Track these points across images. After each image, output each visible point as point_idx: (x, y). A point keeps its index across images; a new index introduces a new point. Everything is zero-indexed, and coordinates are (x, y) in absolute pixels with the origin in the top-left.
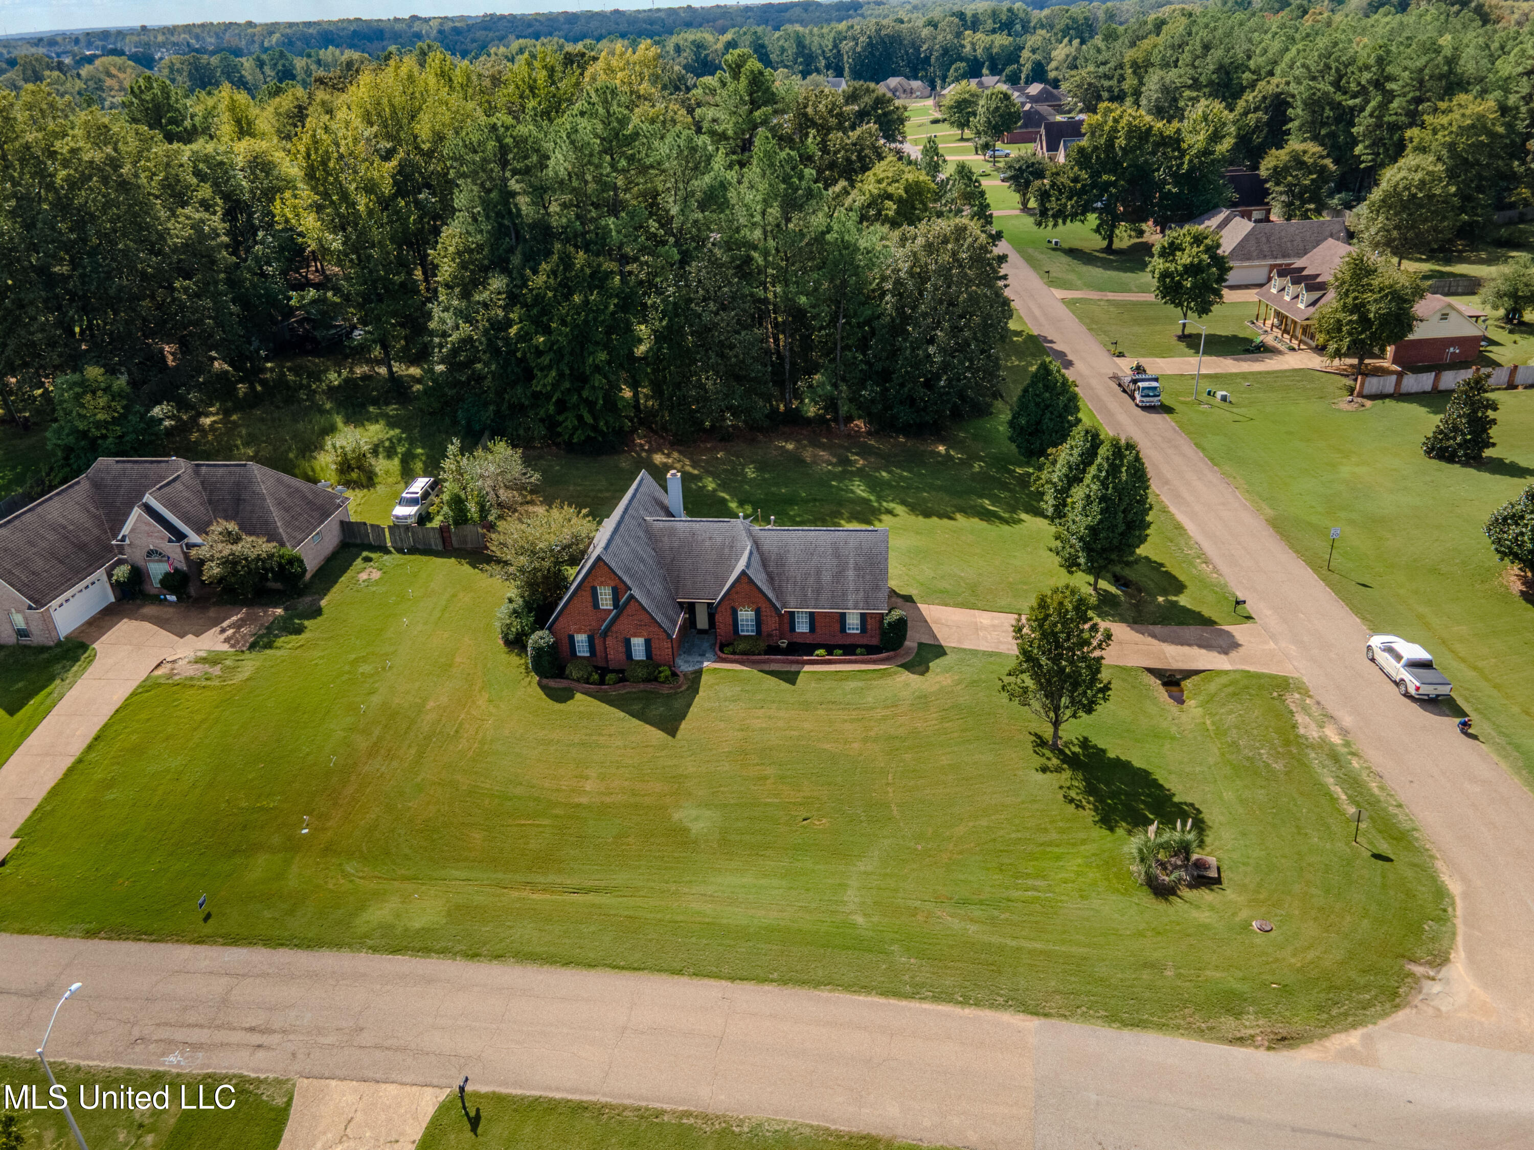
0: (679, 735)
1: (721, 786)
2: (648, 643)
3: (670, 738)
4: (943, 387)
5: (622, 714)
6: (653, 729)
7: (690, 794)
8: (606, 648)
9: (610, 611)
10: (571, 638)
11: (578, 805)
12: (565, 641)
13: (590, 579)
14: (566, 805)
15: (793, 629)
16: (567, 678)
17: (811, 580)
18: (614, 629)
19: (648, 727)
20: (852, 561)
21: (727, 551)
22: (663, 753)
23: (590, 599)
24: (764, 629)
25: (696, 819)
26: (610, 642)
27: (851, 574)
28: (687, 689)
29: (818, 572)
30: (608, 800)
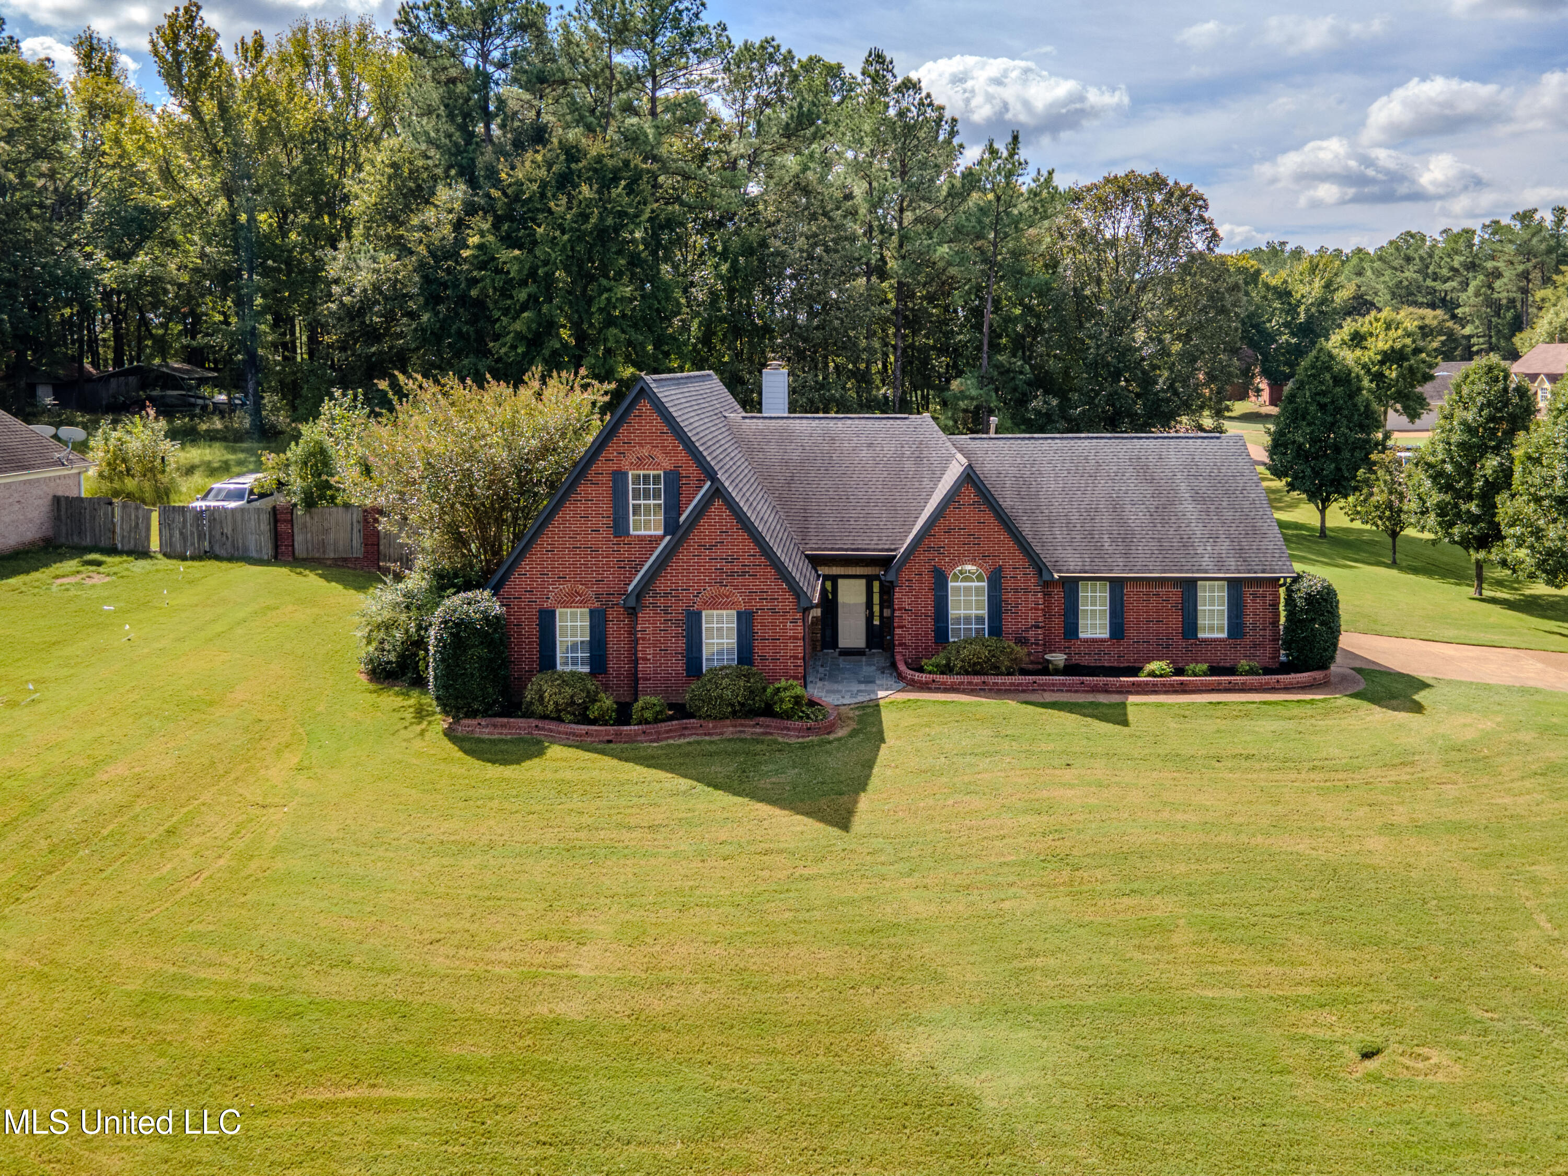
0: (859, 823)
1: (1032, 953)
2: (746, 621)
3: (834, 832)
4: (1162, 390)
5: (684, 783)
6: (777, 811)
7: (938, 978)
8: (634, 642)
9: (658, 539)
10: (547, 620)
11: (551, 1025)
12: (530, 629)
13: (611, 451)
14: (503, 1025)
15: (1071, 630)
16: (529, 715)
17: (1105, 520)
18: (661, 585)
19: (764, 809)
20: (1183, 486)
21: (909, 465)
22: (824, 868)
23: (606, 507)
24: (1009, 624)
25: (985, 1059)
26: (647, 623)
27: (1189, 509)
28: (853, 734)
29: (1116, 508)
30: (657, 1005)
